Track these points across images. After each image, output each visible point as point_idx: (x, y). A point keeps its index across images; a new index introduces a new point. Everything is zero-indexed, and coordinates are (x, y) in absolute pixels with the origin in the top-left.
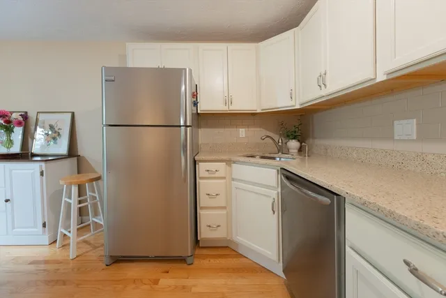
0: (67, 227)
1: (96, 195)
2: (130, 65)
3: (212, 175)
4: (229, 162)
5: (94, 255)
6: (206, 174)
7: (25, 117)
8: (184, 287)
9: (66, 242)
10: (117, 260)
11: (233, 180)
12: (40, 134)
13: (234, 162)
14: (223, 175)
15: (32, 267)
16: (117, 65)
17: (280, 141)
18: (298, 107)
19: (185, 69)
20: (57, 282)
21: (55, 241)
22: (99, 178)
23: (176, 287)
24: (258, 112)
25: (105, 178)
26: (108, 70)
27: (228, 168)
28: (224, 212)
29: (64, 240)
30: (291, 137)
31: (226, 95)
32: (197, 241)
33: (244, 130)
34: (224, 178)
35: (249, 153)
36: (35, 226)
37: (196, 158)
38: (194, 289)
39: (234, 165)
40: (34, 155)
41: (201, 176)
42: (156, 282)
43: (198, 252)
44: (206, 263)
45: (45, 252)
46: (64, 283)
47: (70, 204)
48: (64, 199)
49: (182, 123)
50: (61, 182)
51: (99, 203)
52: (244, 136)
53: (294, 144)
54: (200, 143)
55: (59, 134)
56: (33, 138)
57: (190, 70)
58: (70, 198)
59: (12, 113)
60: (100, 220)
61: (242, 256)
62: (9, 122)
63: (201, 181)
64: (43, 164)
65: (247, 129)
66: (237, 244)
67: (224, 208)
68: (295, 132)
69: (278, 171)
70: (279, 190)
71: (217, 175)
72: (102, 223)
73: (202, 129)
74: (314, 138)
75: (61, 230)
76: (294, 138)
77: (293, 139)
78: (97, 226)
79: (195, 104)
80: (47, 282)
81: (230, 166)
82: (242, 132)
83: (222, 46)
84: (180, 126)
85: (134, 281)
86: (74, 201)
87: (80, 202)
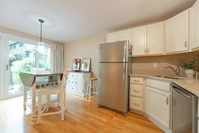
0: (88, 93)
1: (96, 85)
2: (107, 42)
3: (136, 83)
4: (145, 78)
5: (94, 103)
6: (134, 82)
7: (80, 60)
8: (122, 123)
9: (88, 98)
10: (101, 106)
11: (147, 86)
12: (83, 65)
13: (148, 78)
14: (142, 83)
15: (80, 102)
16: (103, 43)
17: (178, 69)
18: (190, 51)
19: (126, 41)
20: (86, 107)
21: (85, 97)
22: (97, 79)
23: (119, 122)
24: (164, 55)
25: (99, 80)
26: (101, 45)
27: (144, 80)
28: (142, 99)
29: (87, 97)
30: (188, 68)
31: (146, 48)
32: (129, 109)
34: (142, 85)
35: (158, 75)
36: (81, 91)
37: (130, 75)
38: (126, 125)
39: (147, 79)
40: (81, 71)
41: (131, 82)
42: (112, 117)
43: (129, 113)
44: (132, 118)
45: (83, 99)
46: (87, 108)
47: (89, 86)
48: (88, 84)
49: (124, 61)
50: (88, 79)
51: (96, 87)
52: (156, 67)
53: (190, 72)
54: (133, 69)
55: (87, 65)
56: (81, 66)
57: (129, 41)
58: (89, 84)
59: (78, 59)
60: (97, 93)
61: (150, 121)
62: (77, 62)
63: (131, 85)
64: (84, 74)
65: (158, 63)
66: (148, 116)
67: (142, 98)
68: (191, 65)
69: (171, 84)
70: (171, 93)
71: (139, 83)
72: (97, 94)
73: (134, 63)
75: (87, 93)
76: (191, 68)
77: (189, 69)
78: (96, 95)
79: (130, 53)
80: (84, 106)
81: (146, 80)
82: (155, 65)
84: (123, 62)
85: (105, 114)
86: (90, 85)
87: (91, 86)
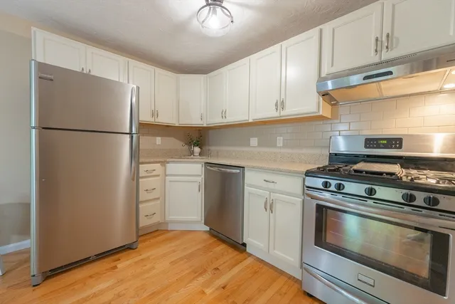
3: (150, 174)
4: (163, 163)
6: (146, 174)
11: (167, 175)
13: (168, 163)
14: (158, 174)
17: (192, 147)
18: (205, 125)
24: (176, 125)
27: (163, 167)
28: (158, 202)
30: (196, 145)
31: (153, 109)
33: (160, 138)
34: (158, 176)
39: (168, 165)
41: (142, 175)
52: (160, 143)
53: (197, 150)
63: (142, 180)
65: (162, 138)
67: (158, 199)
69: (202, 165)
70: (203, 176)
71: (154, 173)
74: (209, 145)
76: (198, 146)
81: (164, 165)
82: (159, 140)
83: (150, 68)
